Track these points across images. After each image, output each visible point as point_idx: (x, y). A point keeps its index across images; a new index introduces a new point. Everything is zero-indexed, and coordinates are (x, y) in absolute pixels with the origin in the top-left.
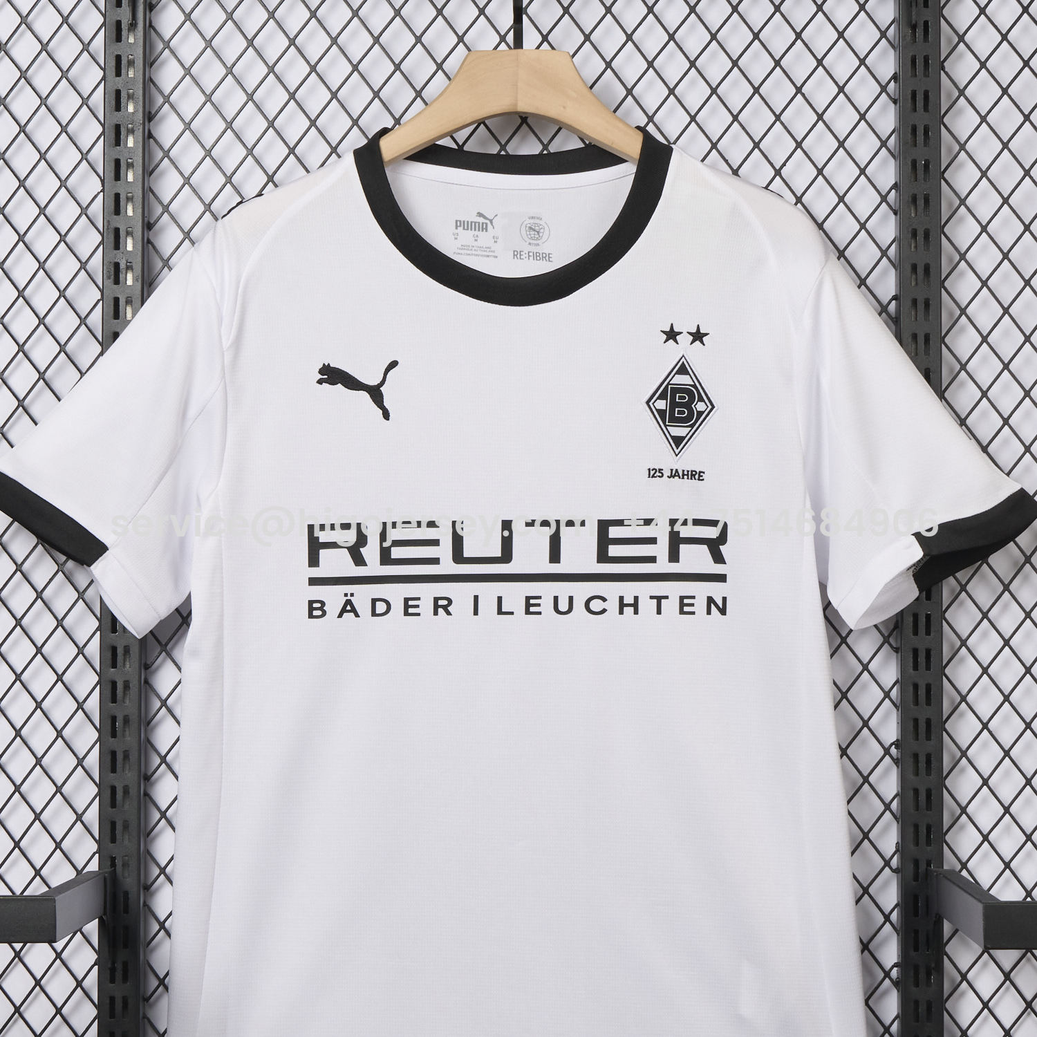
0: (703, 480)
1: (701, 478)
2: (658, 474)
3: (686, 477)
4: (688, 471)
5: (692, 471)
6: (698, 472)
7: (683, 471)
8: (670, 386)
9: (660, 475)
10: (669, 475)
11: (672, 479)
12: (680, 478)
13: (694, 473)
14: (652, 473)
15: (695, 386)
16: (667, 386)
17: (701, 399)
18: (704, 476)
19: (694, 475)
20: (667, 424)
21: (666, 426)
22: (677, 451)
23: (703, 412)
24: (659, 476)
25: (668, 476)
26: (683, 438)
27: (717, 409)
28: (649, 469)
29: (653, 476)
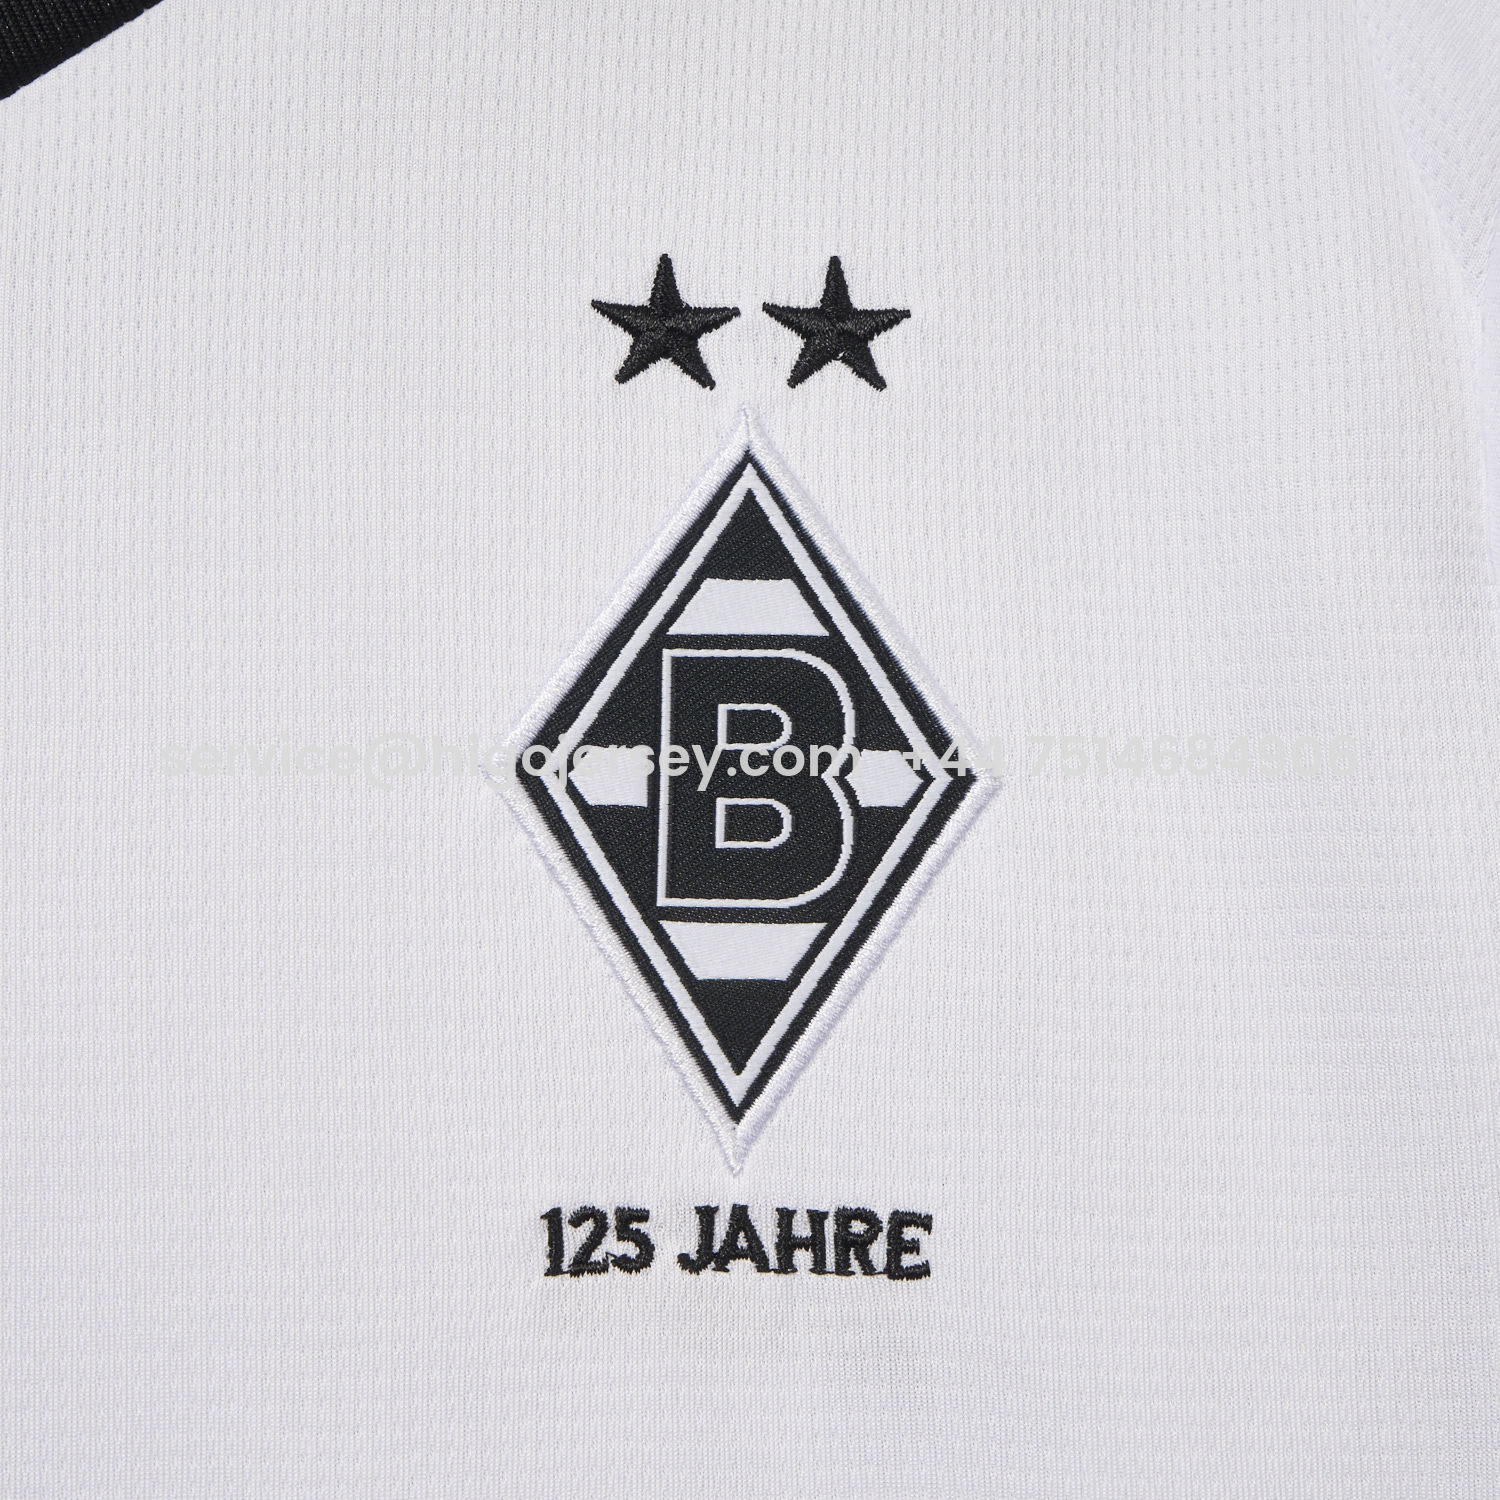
0: (921, 1271)
1: (908, 1260)
2: (612, 1245)
3: (803, 1258)
4: (817, 1218)
5: (845, 1216)
6: (884, 1216)
7: (786, 1216)
8: (667, 655)
9: (631, 1250)
10: (692, 1248)
11: (708, 1274)
12: (763, 1266)
13: (858, 1227)
14: (574, 1239)
15: (832, 647)
16: (649, 657)
17: (879, 733)
18: (931, 1247)
19: (862, 1245)
20: (662, 901)
21: (653, 917)
22: (737, 1087)
23: (900, 815)
24: (624, 1263)
25: (684, 1261)
26: (773, 994)
27: (991, 794)
28: (553, 1218)
29: (583, 1265)
